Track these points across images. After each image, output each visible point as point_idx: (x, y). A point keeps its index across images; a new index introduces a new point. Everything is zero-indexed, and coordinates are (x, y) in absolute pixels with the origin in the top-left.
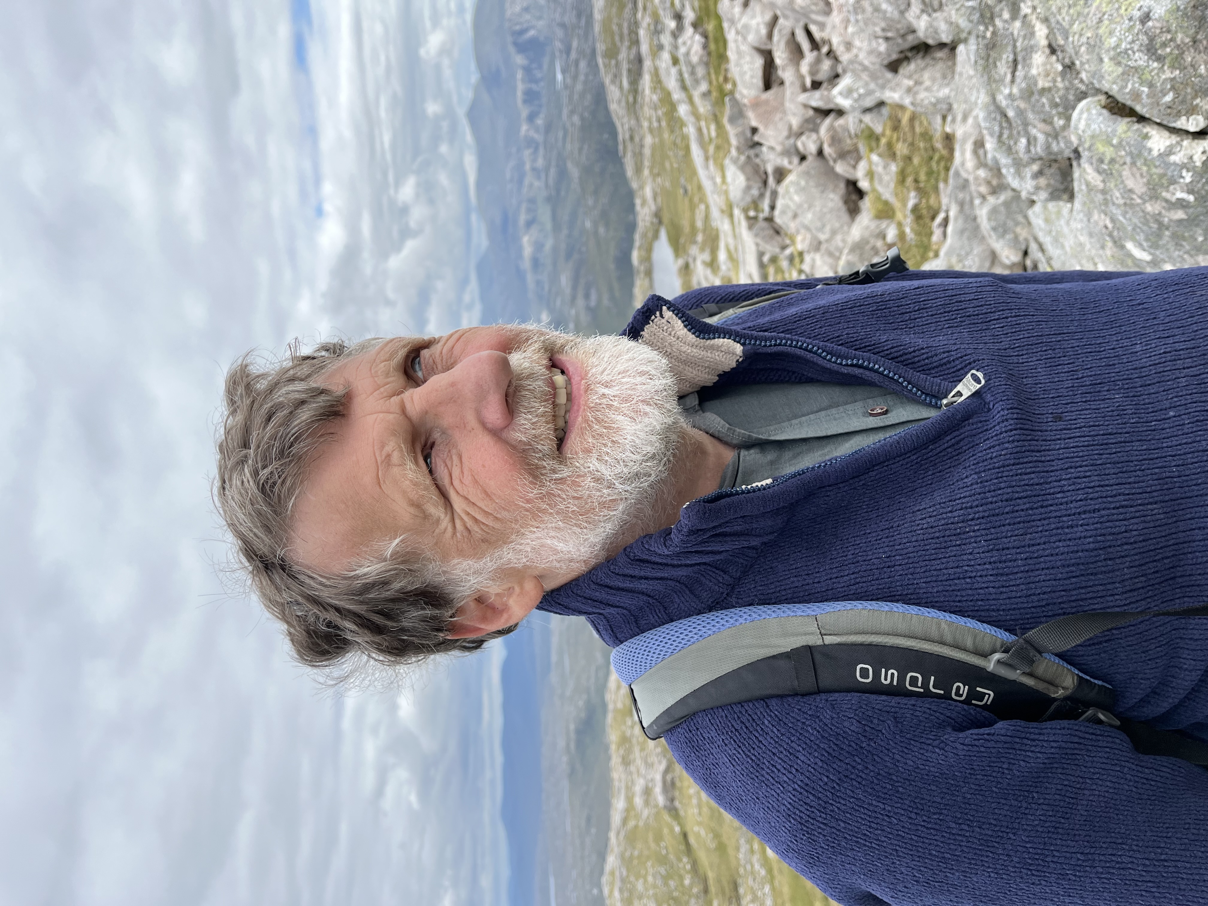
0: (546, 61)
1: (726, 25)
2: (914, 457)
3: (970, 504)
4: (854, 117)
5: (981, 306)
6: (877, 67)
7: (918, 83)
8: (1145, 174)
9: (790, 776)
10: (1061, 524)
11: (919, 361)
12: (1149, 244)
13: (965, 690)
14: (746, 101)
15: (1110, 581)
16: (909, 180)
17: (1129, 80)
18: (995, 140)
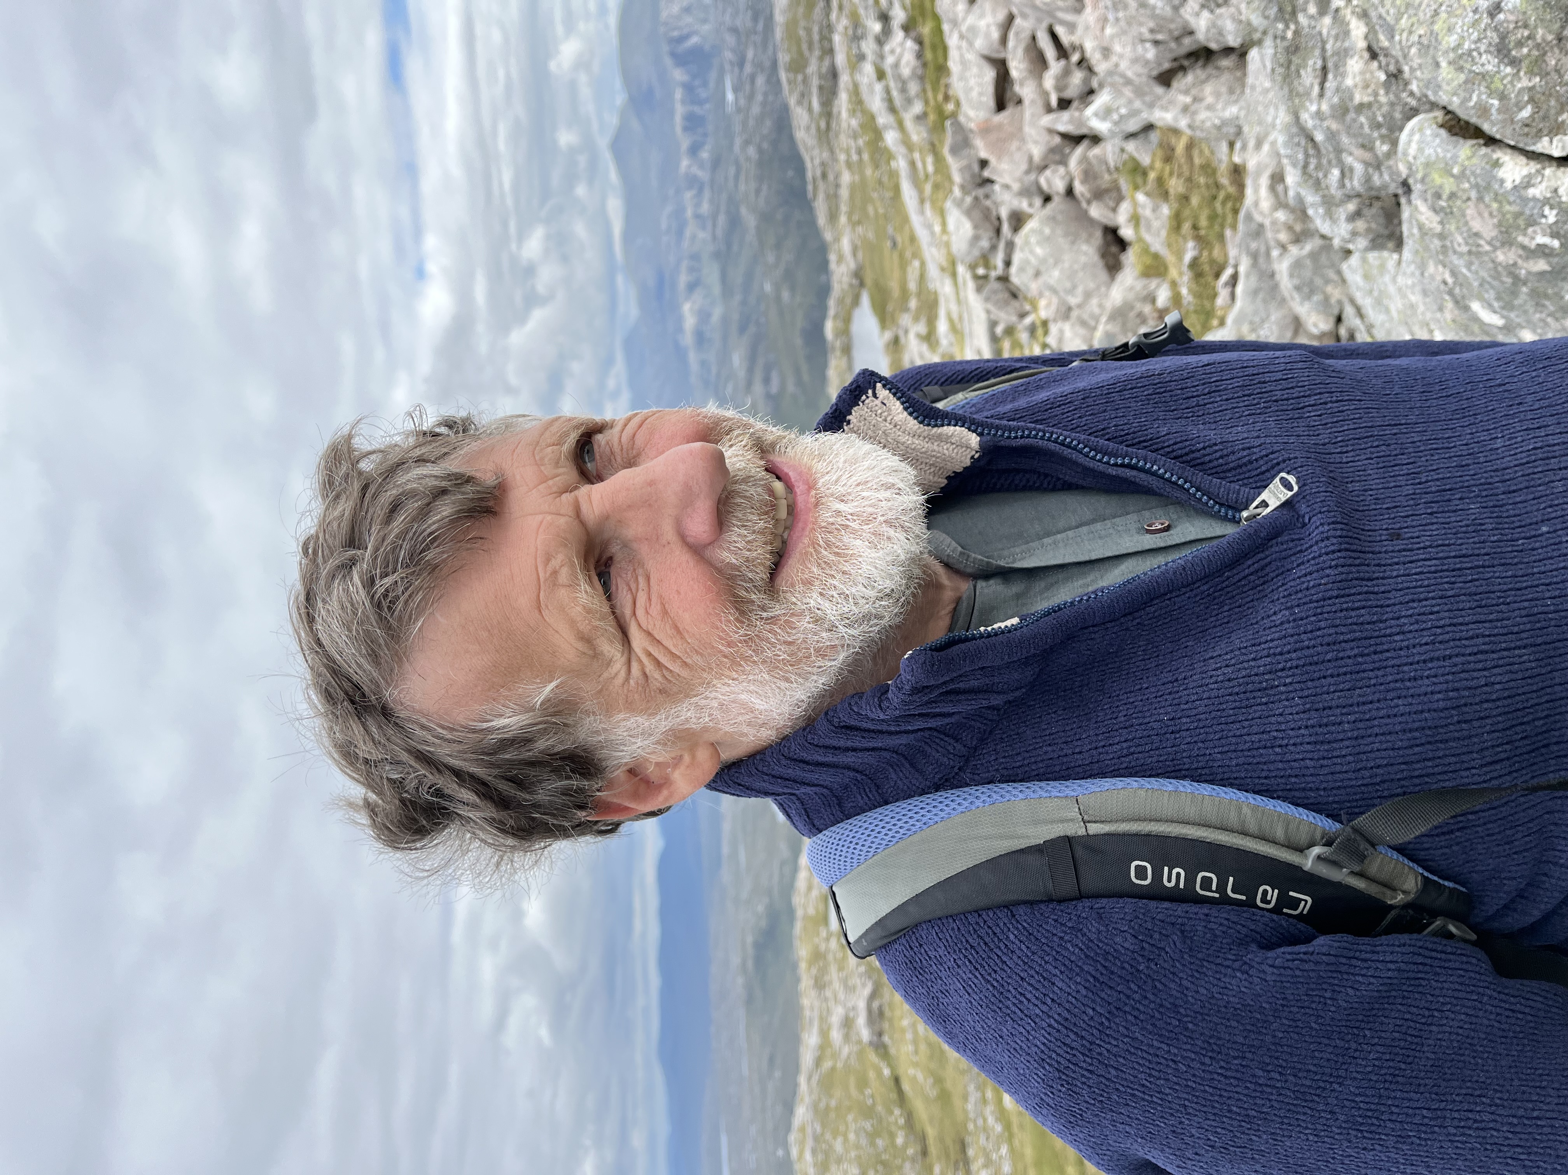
0: (713, 75)
1: (946, 27)
2: (1205, 587)
3: (1279, 649)
4: (1114, 145)
5: (1292, 388)
6: (1144, 79)
7: (1196, 100)
8: (1495, 213)
9: (1045, 1008)
10: (1401, 676)
11: (1210, 461)
12: (1501, 304)
13: (1273, 895)
14: (972, 125)
15: (1465, 750)
16: (1186, 227)
17: (1473, 91)
18: (1298, 172)
